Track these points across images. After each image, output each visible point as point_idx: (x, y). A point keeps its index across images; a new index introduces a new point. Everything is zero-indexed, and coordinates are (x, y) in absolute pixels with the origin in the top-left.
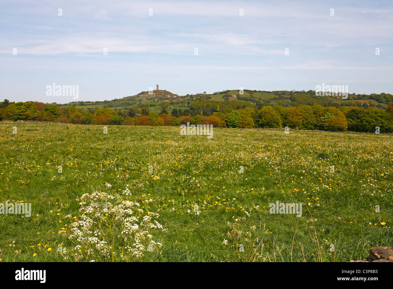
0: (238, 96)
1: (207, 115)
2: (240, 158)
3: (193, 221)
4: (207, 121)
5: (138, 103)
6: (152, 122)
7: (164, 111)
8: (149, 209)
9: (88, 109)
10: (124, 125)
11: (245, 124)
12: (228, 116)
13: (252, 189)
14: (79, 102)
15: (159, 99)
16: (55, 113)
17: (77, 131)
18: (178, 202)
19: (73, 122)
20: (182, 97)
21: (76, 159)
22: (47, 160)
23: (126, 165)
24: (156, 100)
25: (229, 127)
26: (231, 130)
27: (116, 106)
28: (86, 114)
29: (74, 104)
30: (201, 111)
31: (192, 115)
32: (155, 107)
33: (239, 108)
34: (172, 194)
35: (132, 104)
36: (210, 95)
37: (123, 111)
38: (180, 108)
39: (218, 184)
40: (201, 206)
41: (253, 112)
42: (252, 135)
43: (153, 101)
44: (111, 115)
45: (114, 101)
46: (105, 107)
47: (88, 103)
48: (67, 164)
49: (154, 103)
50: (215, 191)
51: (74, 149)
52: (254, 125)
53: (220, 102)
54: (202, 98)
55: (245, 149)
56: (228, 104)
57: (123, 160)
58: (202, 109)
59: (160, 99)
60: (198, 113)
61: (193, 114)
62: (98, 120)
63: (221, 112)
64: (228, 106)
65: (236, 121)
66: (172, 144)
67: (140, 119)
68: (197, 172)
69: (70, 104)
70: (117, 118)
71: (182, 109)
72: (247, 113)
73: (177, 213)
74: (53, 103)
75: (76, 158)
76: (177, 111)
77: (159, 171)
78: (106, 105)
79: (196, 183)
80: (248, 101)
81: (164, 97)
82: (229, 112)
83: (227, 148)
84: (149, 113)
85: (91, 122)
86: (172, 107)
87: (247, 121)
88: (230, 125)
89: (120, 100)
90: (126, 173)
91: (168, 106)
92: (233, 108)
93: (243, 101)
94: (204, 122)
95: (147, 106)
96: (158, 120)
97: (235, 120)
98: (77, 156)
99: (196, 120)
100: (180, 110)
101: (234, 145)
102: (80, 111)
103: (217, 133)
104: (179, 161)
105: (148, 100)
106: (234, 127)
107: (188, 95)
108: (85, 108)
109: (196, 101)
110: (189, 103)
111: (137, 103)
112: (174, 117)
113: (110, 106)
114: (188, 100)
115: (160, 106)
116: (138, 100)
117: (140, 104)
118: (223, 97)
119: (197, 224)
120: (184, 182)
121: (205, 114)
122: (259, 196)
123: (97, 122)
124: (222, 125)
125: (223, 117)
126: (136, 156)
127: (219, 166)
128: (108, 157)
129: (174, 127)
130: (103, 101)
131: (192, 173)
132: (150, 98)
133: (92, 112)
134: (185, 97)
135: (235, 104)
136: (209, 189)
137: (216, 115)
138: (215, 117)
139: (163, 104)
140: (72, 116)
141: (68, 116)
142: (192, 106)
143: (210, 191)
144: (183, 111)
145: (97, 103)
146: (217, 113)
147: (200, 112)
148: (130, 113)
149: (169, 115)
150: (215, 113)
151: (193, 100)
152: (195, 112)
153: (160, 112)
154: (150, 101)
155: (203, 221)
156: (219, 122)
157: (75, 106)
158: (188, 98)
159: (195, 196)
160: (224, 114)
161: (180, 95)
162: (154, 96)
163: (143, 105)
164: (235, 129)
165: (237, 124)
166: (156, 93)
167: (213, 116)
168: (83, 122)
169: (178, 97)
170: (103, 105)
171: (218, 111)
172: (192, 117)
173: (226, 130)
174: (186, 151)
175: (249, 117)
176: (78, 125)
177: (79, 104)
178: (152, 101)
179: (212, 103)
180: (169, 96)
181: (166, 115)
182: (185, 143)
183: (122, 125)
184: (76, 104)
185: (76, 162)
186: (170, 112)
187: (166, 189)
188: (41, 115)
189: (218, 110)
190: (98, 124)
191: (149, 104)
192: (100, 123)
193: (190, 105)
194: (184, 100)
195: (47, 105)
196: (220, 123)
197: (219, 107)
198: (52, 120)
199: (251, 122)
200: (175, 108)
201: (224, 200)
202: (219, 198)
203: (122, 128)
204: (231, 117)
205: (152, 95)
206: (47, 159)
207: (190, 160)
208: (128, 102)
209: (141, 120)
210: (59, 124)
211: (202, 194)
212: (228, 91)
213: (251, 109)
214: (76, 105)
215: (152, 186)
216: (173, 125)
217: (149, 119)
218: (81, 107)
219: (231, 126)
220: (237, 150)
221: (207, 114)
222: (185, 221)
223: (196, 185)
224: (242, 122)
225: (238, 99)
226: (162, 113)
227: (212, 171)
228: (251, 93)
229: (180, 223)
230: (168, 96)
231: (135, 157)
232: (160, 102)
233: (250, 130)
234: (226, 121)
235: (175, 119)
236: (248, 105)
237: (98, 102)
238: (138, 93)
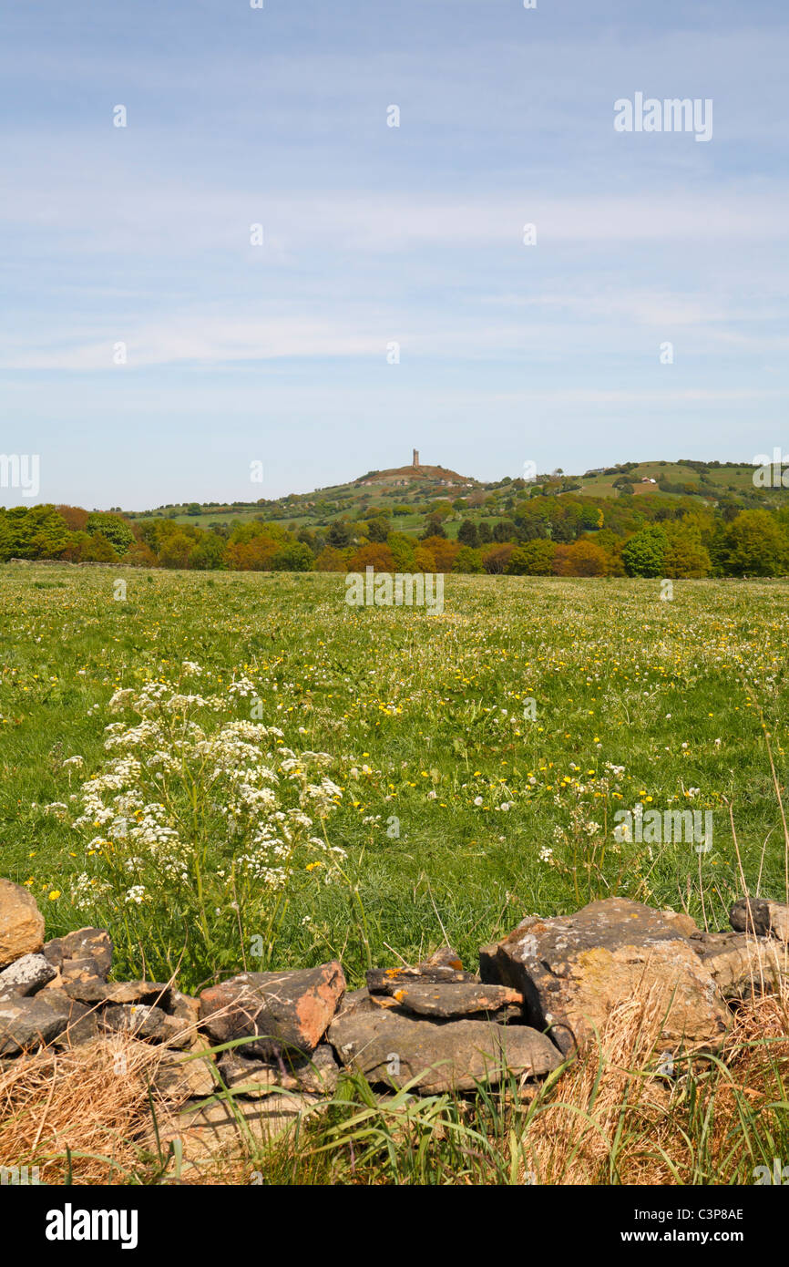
0: (661, 480)
1: (567, 539)
2: (656, 657)
3: (489, 830)
4: (566, 558)
5: (357, 506)
6: (398, 562)
7: (436, 530)
8: (359, 794)
9: (210, 526)
10: (317, 570)
11: (684, 566)
12: (630, 542)
13: (685, 745)
14: (185, 505)
15: (421, 492)
16: (117, 536)
17: (177, 588)
18: (448, 776)
19: (169, 563)
20: (489, 487)
21: (163, 661)
22: (82, 664)
23: (306, 677)
24: (411, 496)
25: (635, 576)
26: (639, 582)
27: (293, 517)
28: (207, 539)
29: (171, 512)
30: (549, 528)
31: (521, 540)
32: (408, 516)
33: (665, 517)
34: (434, 758)
35: (340, 511)
36: (575, 478)
37: (312, 530)
38: (485, 520)
39: (578, 729)
40: (519, 789)
41: (710, 528)
42: (704, 598)
43: (403, 500)
44: (276, 543)
45: (286, 500)
46: (261, 519)
47: (213, 508)
48: (136, 673)
49: (403, 507)
50: (569, 749)
51: (163, 634)
52: (710, 568)
53: (605, 498)
54: (550, 488)
55: (674, 636)
56: (630, 504)
57: (299, 664)
58: (550, 521)
59: (425, 492)
60: (537, 533)
61: (524, 535)
62: (239, 557)
63: (608, 529)
64: (631, 510)
65: (656, 558)
66: (454, 621)
67: (362, 554)
68: (517, 697)
69: (161, 511)
70: (295, 548)
71: (489, 523)
72: (690, 530)
73: (442, 805)
74: (113, 509)
75: (164, 657)
76: (474, 527)
77: (404, 694)
78: (265, 514)
79: (511, 724)
80: (694, 497)
81: (435, 487)
82: (634, 529)
83: (620, 632)
84: (390, 534)
85: (219, 563)
86: (459, 516)
87: (689, 558)
88: (636, 570)
89: (305, 498)
90: (305, 698)
91: (447, 513)
92: (647, 519)
93: (679, 497)
94: (557, 560)
95: (386, 516)
96: (417, 556)
97: (653, 555)
98: (167, 651)
99: (531, 554)
100: (484, 526)
101: (641, 623)
102: (190, 532)
103: (595, 590)
104: (466, 668)
105: (389, 498)
106: (649, 574)
107: (507, 480)
108: (204, 522)
109: (531, 496)
110: (510, 504)
111: (354, 506)
112: (465, 547)
113: (275, 517)
114: (507, 495)
115: (425, 513)
116: (358, 498)
117: (365, 509)
118: (615, 486)
119: (501, 838)
120: (476, 723)
121: (559, 536)
122: (700, 762)
123: (237, 562)
124: (612, 569)
125: (614, 544)
126: (340, 654)
127: (589, 679)
128: (257, 654)
129: (463, 577)
130: (256, 502)
131: (503, 698)
132: (392, 490)
133: (223, 535)
134: (498, 485)
135: (653, 507)
136: (549, 743)
137: (594, 538)
138: (588, 546)
139: (434, 507)
140: (166, 544)
141: (152, 547)
142: (521, 515)
143: (552, 751)
144: (492, 529)
145: (239, 507)
146: (595, 533)
147: (544, 531)
148: (334, 535)
149: (449, 540)
150: (589, 533)
151: (522, 496)
152: (528, 530)
153: (422, 531)
154: (393, 499)
155: (520, 831)
156: (603, 559)
157: (173, 515)
158: (509, 487)
159: (503, 763)
160: (616, 537)
161: (482, 481)
162: (406, 483)
163: (372, 510)
164: (653, 579)
165: (659, 567)
166: (411, 476)
167: (585, 541)
168: (198, 565)
169: (477, 486)
170: (256, 514)
171: (596, 528)
172: (520, 545)
173: (623, 584)
174: (494, 639)
175: (696, 543)
176: (181, 571)
177: (187, 512)
178: (400, 498)
179: (580, 502)
180: (450, 484)
181: (442, 540)
182: (493, 620)
183: (311, 571)
184: (176, 510)
185: (164, 668)
186: (452, 530)
187: (420, 742)
188: (77, 545)
189: (601, 524)
190: (241, 569)
191: (391, 510)
192: (247, 565)
193: (515, 509)
194: (494, 494)
195: (95, 515)
196: (606, 562)
197: (602, 516)
198: (107, 558)
199: (702, 558)
200: (468, 518)
201: (591, 772)
202: (578, 768)
203: (309, 579)
204: (639, 544)
205: (399, 483)
206: (80, 662)
207: (502, 663)
208: (327, 504)
209: (367, 555)
210: (128, 569)
211: (526, 756)
212: (630, 466)
213: (703, 520)
214: (178, 515)
215: (377, 733)
216: (460, 570)
217: (390, 552)
218: (192, 520)
219: (640, 571)
220: (650, 636)
221: (566, 536)
222: (462, 829)
223: (511, 731)
224: (675, 560)
225: (661, 489)
226: (428, 534)
227: (564, 695)
228: (704, 472)
229: (449, 833)
230: (446, 484)
231: (337, 656)
232: (422, 504)
233: (699, 583)
234: (624, 557)
235: (467, 551)
236: (694, 508)
237: (241, 504)
238: (359, 477)
